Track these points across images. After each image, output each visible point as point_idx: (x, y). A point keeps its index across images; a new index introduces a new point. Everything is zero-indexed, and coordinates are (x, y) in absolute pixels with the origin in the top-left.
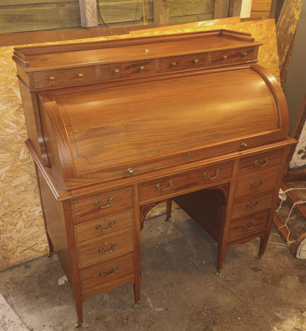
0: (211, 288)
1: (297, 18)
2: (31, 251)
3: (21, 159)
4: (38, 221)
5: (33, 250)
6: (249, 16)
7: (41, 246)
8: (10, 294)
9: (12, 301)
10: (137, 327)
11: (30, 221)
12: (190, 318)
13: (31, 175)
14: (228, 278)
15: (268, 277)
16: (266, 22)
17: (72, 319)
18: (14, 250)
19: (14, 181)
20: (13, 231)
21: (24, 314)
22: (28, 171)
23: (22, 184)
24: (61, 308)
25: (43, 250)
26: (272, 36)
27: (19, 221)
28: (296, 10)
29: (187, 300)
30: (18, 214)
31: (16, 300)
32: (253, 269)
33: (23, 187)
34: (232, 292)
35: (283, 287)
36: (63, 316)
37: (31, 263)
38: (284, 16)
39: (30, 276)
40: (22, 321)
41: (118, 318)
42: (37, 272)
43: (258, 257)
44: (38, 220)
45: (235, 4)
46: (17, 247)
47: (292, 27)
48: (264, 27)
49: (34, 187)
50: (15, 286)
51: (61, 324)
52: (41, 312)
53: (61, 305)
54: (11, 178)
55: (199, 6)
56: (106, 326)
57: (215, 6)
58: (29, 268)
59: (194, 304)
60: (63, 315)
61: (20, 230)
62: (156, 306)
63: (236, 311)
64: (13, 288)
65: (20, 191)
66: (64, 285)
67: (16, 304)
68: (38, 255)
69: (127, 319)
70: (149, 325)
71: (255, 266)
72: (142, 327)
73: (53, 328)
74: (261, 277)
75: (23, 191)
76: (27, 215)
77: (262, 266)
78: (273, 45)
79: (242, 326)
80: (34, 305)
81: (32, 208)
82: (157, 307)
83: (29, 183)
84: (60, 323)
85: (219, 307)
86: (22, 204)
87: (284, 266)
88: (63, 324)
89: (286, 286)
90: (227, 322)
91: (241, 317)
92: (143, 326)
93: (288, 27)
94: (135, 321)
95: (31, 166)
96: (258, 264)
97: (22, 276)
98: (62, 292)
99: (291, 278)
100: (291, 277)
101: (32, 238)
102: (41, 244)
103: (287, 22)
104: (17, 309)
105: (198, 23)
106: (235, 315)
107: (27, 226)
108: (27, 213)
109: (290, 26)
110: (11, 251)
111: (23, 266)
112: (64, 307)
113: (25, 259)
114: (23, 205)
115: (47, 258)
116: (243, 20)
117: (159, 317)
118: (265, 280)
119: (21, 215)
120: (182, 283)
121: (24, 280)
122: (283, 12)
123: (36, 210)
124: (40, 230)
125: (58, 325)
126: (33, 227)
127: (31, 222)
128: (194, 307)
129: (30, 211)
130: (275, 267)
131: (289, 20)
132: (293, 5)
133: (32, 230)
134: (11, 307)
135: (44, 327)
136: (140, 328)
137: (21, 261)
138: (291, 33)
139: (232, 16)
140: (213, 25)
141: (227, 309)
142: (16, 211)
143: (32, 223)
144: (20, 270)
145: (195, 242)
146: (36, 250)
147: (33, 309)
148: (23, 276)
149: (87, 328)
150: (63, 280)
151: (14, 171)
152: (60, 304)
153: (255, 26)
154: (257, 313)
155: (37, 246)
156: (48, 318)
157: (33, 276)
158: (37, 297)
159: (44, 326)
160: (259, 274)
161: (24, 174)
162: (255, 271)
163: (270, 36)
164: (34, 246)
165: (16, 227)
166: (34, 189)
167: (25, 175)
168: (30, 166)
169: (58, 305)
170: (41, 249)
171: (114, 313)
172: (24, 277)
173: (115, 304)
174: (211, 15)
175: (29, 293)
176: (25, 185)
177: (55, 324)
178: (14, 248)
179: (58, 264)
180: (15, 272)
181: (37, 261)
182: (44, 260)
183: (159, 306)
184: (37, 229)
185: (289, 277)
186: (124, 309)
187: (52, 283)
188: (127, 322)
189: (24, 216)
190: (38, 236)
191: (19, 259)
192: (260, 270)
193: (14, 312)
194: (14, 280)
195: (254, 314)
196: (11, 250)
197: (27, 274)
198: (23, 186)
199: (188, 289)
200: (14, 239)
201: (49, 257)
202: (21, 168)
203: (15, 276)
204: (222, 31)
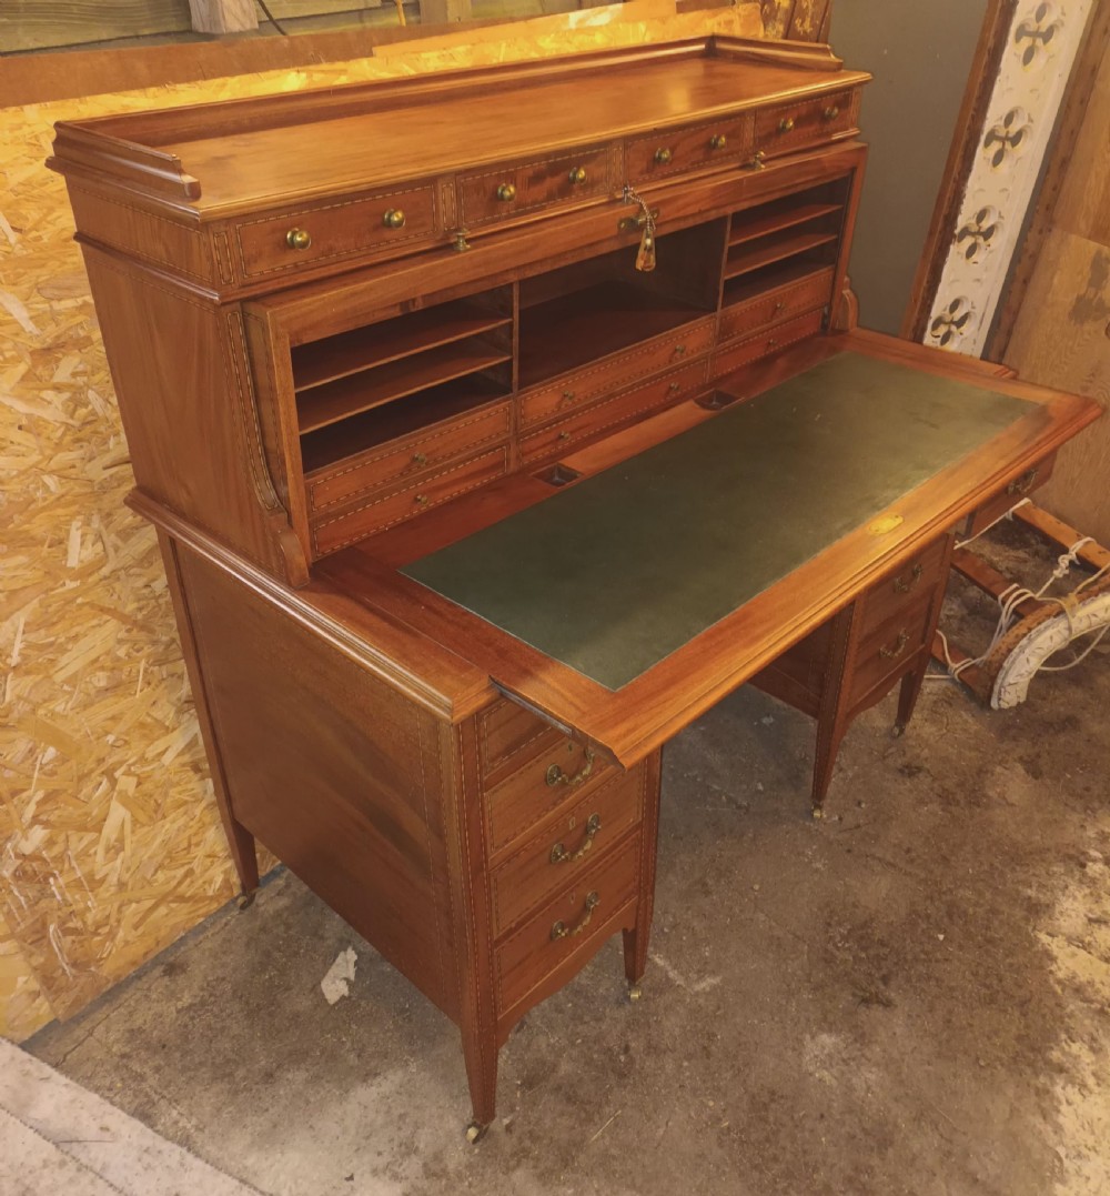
0: (819, 865)
2: (173, 905)
3: (73, 568)
4: (180, 788)
5: (182, 899)
7: (207, 876)
8: (156, 1098)
9: (176, 1123)
10: (670, 1067)
11: (151, 796)
12: (810, 981)
13: (123, 618)
14: (849, 820)
15: (949, 784)
17: (441, 1117)
18: (112, 921)
19: (64, 660)
20: (95, 853)
21: (250, 1161)
22: (110, 609)
23: (97, 665)
24: (382, 1089)
25: (217, 886)
27: (109, 806)
29: (774, 924)
30: (100, 784)
31: (192, 1114)
32: (901, 771)
33: (101, 674)
34: (880, 860)
35: (1000, 804)
36: (402, 1117)
37: (182, 949)
39: (203, 1003)
40: (256, 1189)
41: (595, 1056)
42: (223, 979)
43: (896, 731)
44: (178, 784)
46: (120, 910)
49: (143, 665)
50: (159, 1060)
51: (409, 1149)
52: (311, 1127)
53: (376, 1075)
54: (51, 649)
56: (570, 1099)
58: (184, 971)
59: (798, 933)
60: (402, 1111)
61: (121, 840)
62: (693, 976)
63: (920, 917)
64: (157, 1069)
65: (93, 692)
66: (350, 997)
67: (197, 1128)
68: (201, 912)
69: (627, 1049)
70: (705, 1048)
71: (900, 761)
72: (686, 1064)
73: (388, 1174)
74: (932, 789)
75: (107, 690)
76: (138, 776)
77: (918, 756)
79: (959, 960)
80: (271, 1111)
81: (148, 746)
82: (695, 976)
83: (121, 652)
84: (403, 1148)
85: (872, 920)
86: (111, 738)
87: (971, 741)
88: (417, 1148)
89: (1004, 798)
90: (916, 959)
91: (945, 932)
92: (689, 1057)
94: (653, 1049)
95: (117, 586)
96: (904, 754)
97: (170, 1010)
98: (354, 1027)
99: (1006, 772)
100: (1006, 768)
101: (170, 858)
102: (206, 871)
104: (212, 1149)
105: (568, 17)
106: (923, 931)
107: (142, 818)
108: (133, 769)
110: (100, 931)
111: (158, 971)
112: (390, 1081)
113: (158, 943)
114: (115, 741)
115: (236, 913)
117: (719, 1008)
118: (947, 798)
119: (113, 782)
120: (730, 872)
121: (186, 1026)
123: (166, 749)
124: (192, 819)
125: (402, 1157)
126: (164, 817)
127: (156, 801)
128: (805, 942)
129: (143, 760)
130: (950, 750)
133: (163, 826)
134: (189, 1150)
135: (351, 1182)
136: (681, 1066)
137: (146, 954)
141: (892, 918)
142: (92, 771)
143: (159, 801)
144: (149, 989)
145: (702, 729)
146: (191, 898)
147: (275, 1126)
148: (173, 1009)
149: (508, 1129)
150: (337, 982)
151: (55, 619)
152: (368, 1076)
154: (976, 904)
155: (192, 882)
156: (349, 1145)
157: (212, 999)
158: (271, 1076)
159: (351, 1178)
160: (924, 781)
161: (95, 622)
162: (911, 775)
164: (180, 883)
165: (100, 832)
166: (146, 671)
167: (99, 625)
168: (114, 589)
169: (365, 1081)
170: (206, 886)
171: (573, 1044)
172: (178, 1012)
173: (559, 1010)
175: (228, 1071)
176: (108, 664)
177: (386, 1158)
178: (108, 917)
179: (288, 927)
180: (132, 1003)
181: (201, 937)
182: (226, 924)
183: (699, 971)
184: (181, 821)
185: (999, 769)
186: (598, 1020)
187: (304, 1003)
188: (632, 1061)
189: (127, 784)
190: (190, 846)
191: (137, 950)
192: (919, 769)
193: (208, 1167)
194: (143, 1036)
195: (971, 911)
196: (98, 927)
197: (187, 1000)
198: (102, 668)
199: (757, 887)
200: (103, 880)
201: (243, 907)
202: (79, 600)
203: (140, 1021)
204: (711, 40)
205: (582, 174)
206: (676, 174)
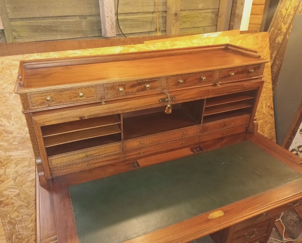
1: (284, 30)
6: (247, 30)
16: (261, 35)
26: (266, 46)
28: (283, 24)
38: (273, 28)
45: (236, 20)
47: (279, 37)
48: (260, 38)
55: (205, 20)
57: (218, 20)
78: (267, 53)
93: (276, 37)
103: (275, 33)
105: (204, 35)
109: (278, 36)
116: (242, 32)
122: (272, 25)
131: (277, 31)
132: (281, 20)
138: (278, 42)
139: (232, 29)
140: (217, 36)
153: (252, 38)
163: (264, 46)
174: (215, 27)
204: (228, 45)
205: (148, 86)
206: (185, 87)
